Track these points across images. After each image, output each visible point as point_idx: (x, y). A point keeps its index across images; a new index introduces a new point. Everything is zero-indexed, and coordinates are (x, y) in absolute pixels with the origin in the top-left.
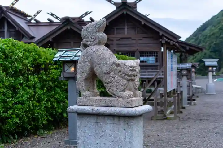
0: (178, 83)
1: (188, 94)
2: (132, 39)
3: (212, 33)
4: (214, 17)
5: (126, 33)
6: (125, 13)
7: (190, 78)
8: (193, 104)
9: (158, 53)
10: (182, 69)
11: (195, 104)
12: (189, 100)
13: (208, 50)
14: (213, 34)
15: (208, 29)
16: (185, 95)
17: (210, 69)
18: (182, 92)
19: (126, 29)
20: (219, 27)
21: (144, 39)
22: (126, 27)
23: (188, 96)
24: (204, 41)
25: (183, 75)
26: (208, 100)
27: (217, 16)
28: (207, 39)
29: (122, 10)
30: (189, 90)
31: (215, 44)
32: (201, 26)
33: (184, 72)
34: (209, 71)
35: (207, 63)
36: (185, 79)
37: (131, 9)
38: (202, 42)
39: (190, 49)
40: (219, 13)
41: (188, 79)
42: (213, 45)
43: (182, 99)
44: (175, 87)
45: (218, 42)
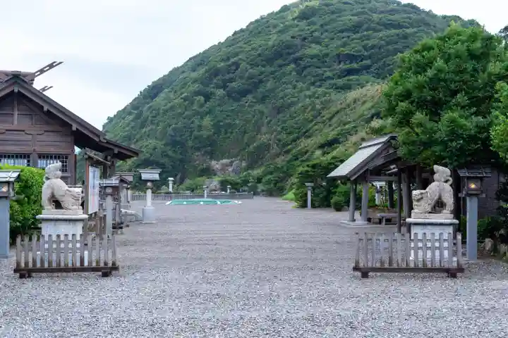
0: (101, 205)
1: (114, 220)
2: (26, 133)
3: (169, 105)
4: (176, 70)
5: (16, 122)
6: (16, 90)
7: (117, 199)
8: (119, 232)
9: (69, 157)
10: (106, 187)
11: (122, 233)
12: (114, 228)
13: (161, 140)
14: (172, 108)
15: (162, 95)
16: (109, 221)
17: (149, 184)
18: (105, 216)
19: (16, 116)
20: (183, 95)
21: (46, 133)
22: (16, 113)
23: (114, 222)
24: (152, 123)
25: (107, 195)
26: (140, 229)
27: (181, 70)
28: (159, 118)
29: (10, 85)
30: (114, 215)
31: (174, 129)
32: (149, 86)
33: (109, 191)
34: (147, 189)
35: (144, 176)
36: (109, 199)
37: (26, 85)
38: (149, 122)
39: (119, 152)
40: (186, 64)
41: (115, 199)
42: (170, 130)
43: (104, 227)
44: (96, 209)
45: (180, 125)
